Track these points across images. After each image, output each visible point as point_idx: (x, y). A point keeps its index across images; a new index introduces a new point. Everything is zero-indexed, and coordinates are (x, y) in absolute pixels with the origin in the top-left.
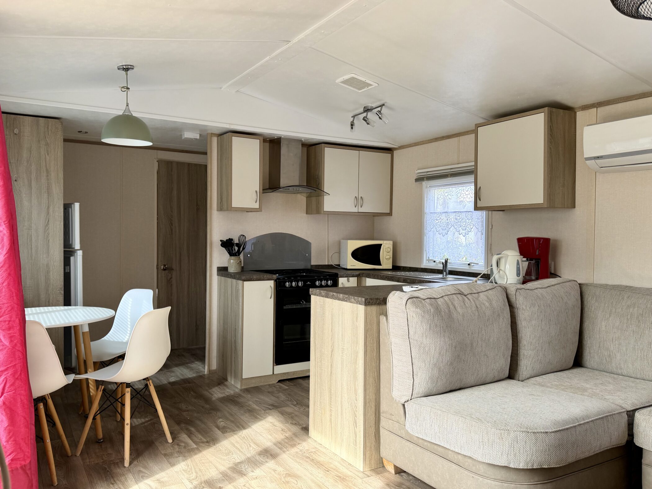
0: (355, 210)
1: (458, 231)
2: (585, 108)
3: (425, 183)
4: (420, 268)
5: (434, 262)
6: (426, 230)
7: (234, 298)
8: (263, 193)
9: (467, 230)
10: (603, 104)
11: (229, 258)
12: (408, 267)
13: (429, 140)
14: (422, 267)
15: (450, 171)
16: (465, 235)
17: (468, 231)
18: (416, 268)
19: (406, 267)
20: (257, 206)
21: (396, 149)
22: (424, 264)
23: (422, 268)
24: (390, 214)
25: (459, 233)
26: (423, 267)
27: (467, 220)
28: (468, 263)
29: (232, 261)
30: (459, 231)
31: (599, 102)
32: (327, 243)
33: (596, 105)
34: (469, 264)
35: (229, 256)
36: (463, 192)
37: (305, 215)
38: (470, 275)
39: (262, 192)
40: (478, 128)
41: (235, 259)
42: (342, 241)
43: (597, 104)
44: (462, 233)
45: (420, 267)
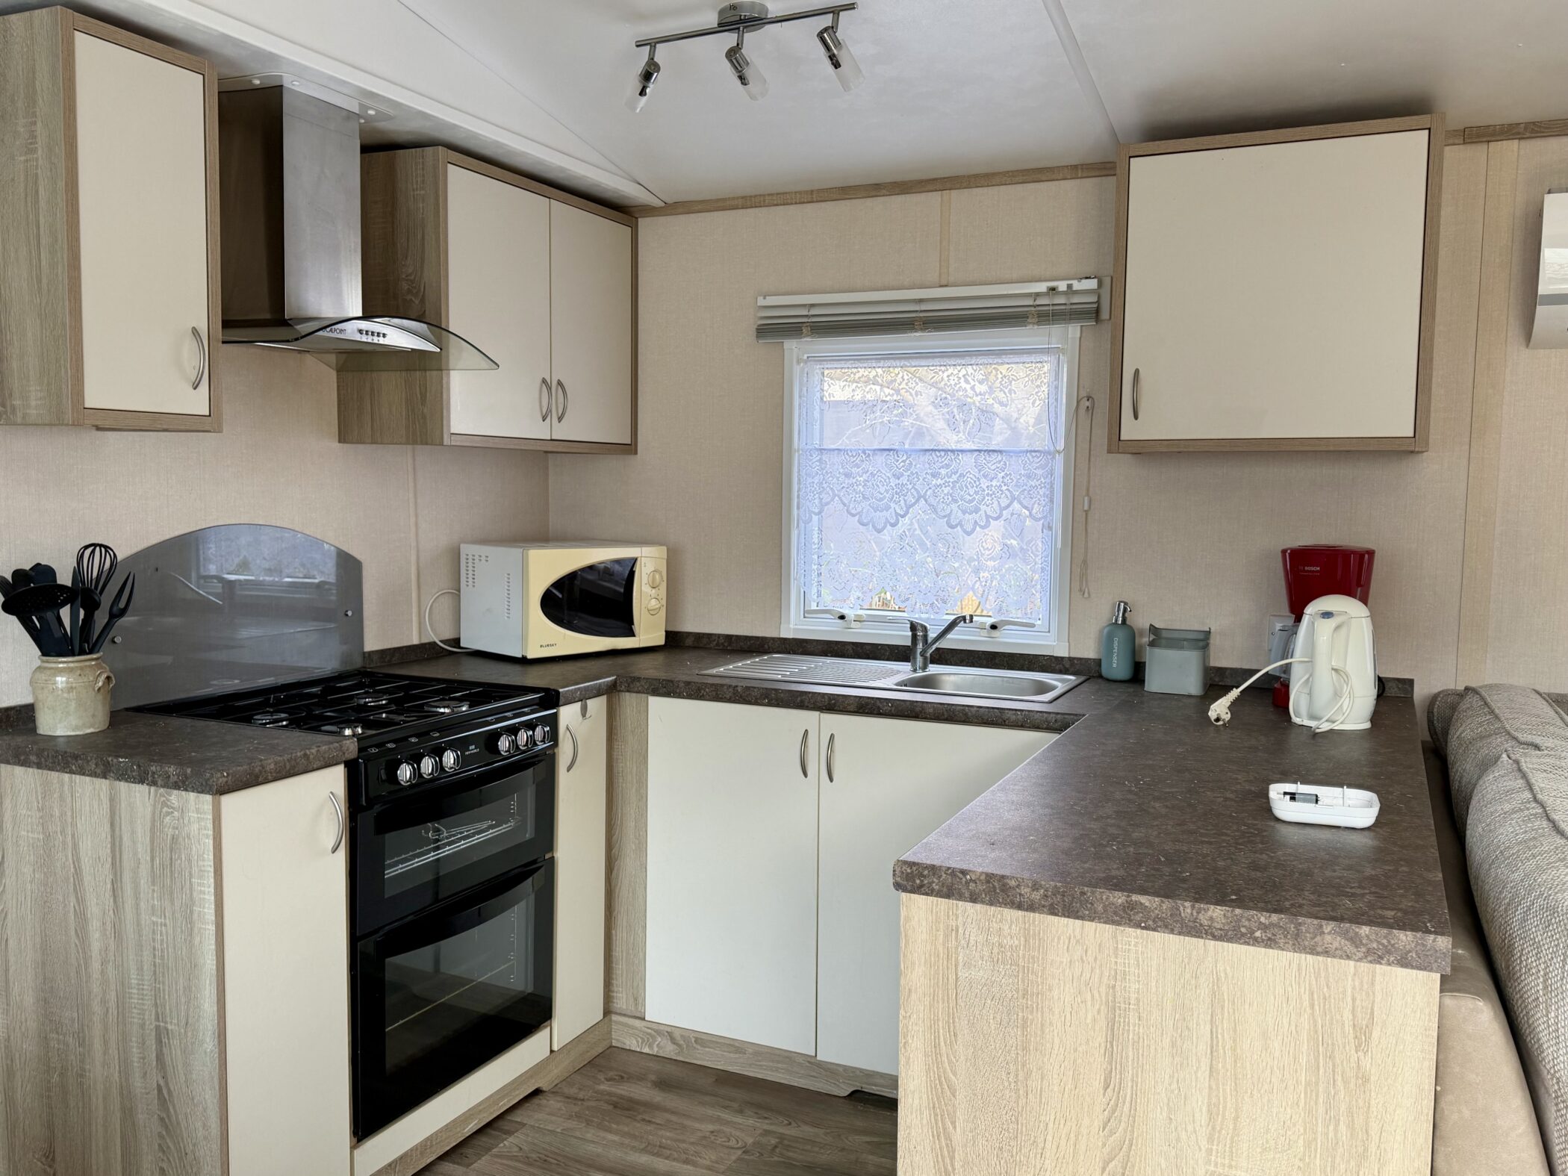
0: (540, 431)
1: (945, 517)
2: (1478, 136)
3: (792, 346)
4: (773, 639)
5: (842, 617)
6: (798, 508)
7: (144, 883)
8: (223, 342)
9: (982, 512)
10: (1546, 128)
11: (38, 663)
12: (719, 636)
13: (812, 191)
14: (783, 635)
15: (917, 309)
16: (974, 530)
17: (988, 517)
18: (757, 638)
19: (709, 635)
20: (197, 403)
21: (649, 211)
22: (792, 626)
23: (785, 639)
24: (630, 448)
25: (949, 520)
26: (790, 636)
27: (983, 480)
28: (990, 621)
29: (59, 679)
30: (949, 515)
31: (1534, 123)
32: (413, 558)
33: (1522, 130)
34: (994, 627)
35: (36, 651)
36: (963, 385)
37: (336, 445)
38: (997, 661)
39: (220, 337)
40: (1132, 159)
41: (81, 668)
42: (467, 550)
43: (1526, 129)
44: (960, 524)
45: (774, 635)
